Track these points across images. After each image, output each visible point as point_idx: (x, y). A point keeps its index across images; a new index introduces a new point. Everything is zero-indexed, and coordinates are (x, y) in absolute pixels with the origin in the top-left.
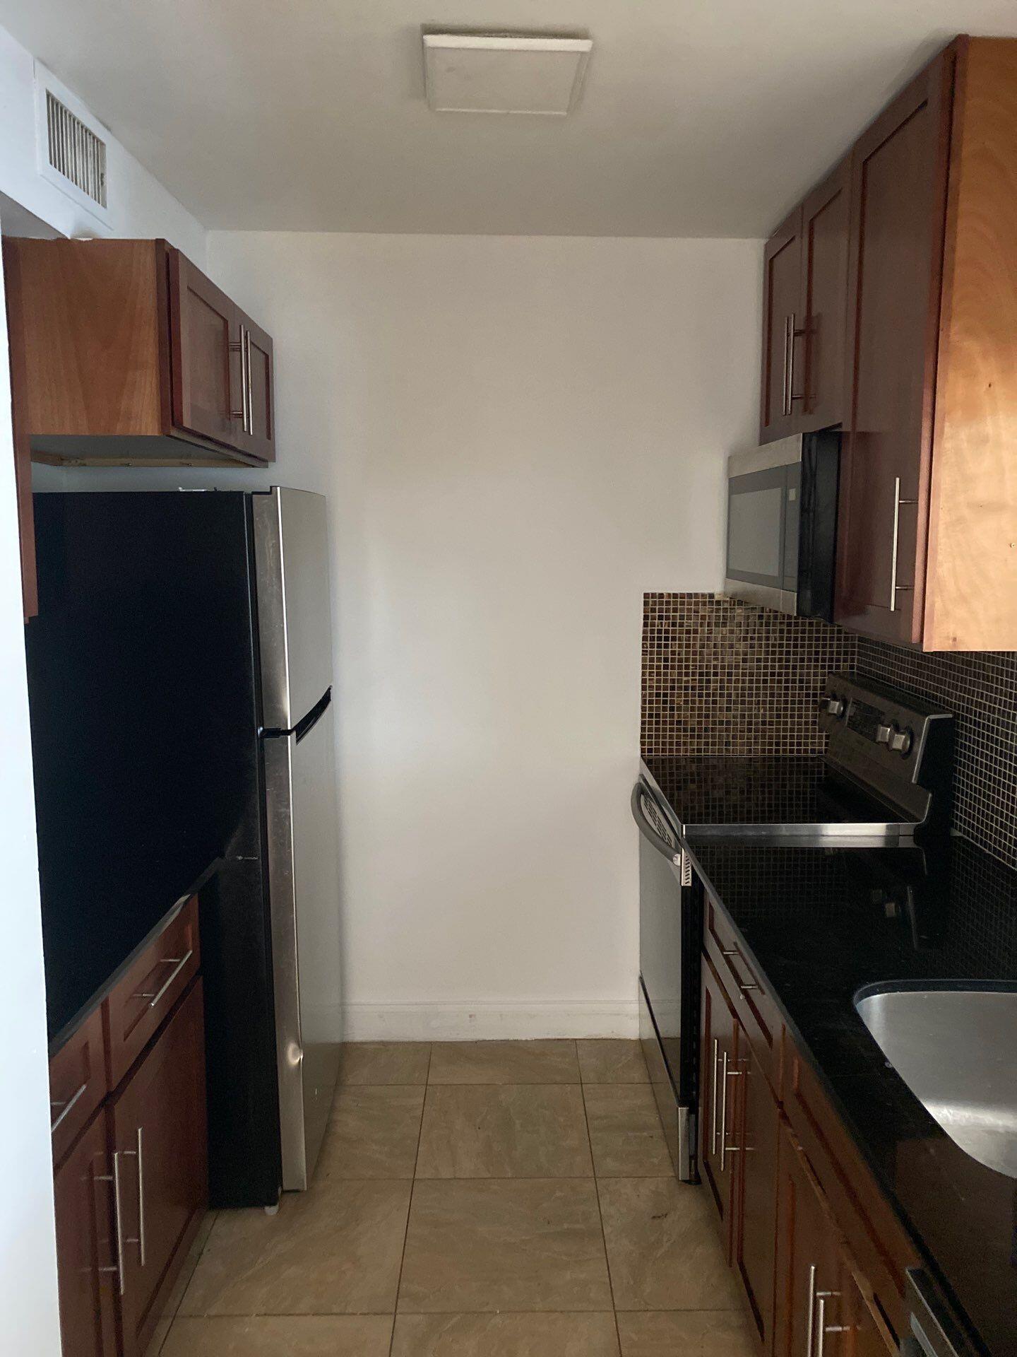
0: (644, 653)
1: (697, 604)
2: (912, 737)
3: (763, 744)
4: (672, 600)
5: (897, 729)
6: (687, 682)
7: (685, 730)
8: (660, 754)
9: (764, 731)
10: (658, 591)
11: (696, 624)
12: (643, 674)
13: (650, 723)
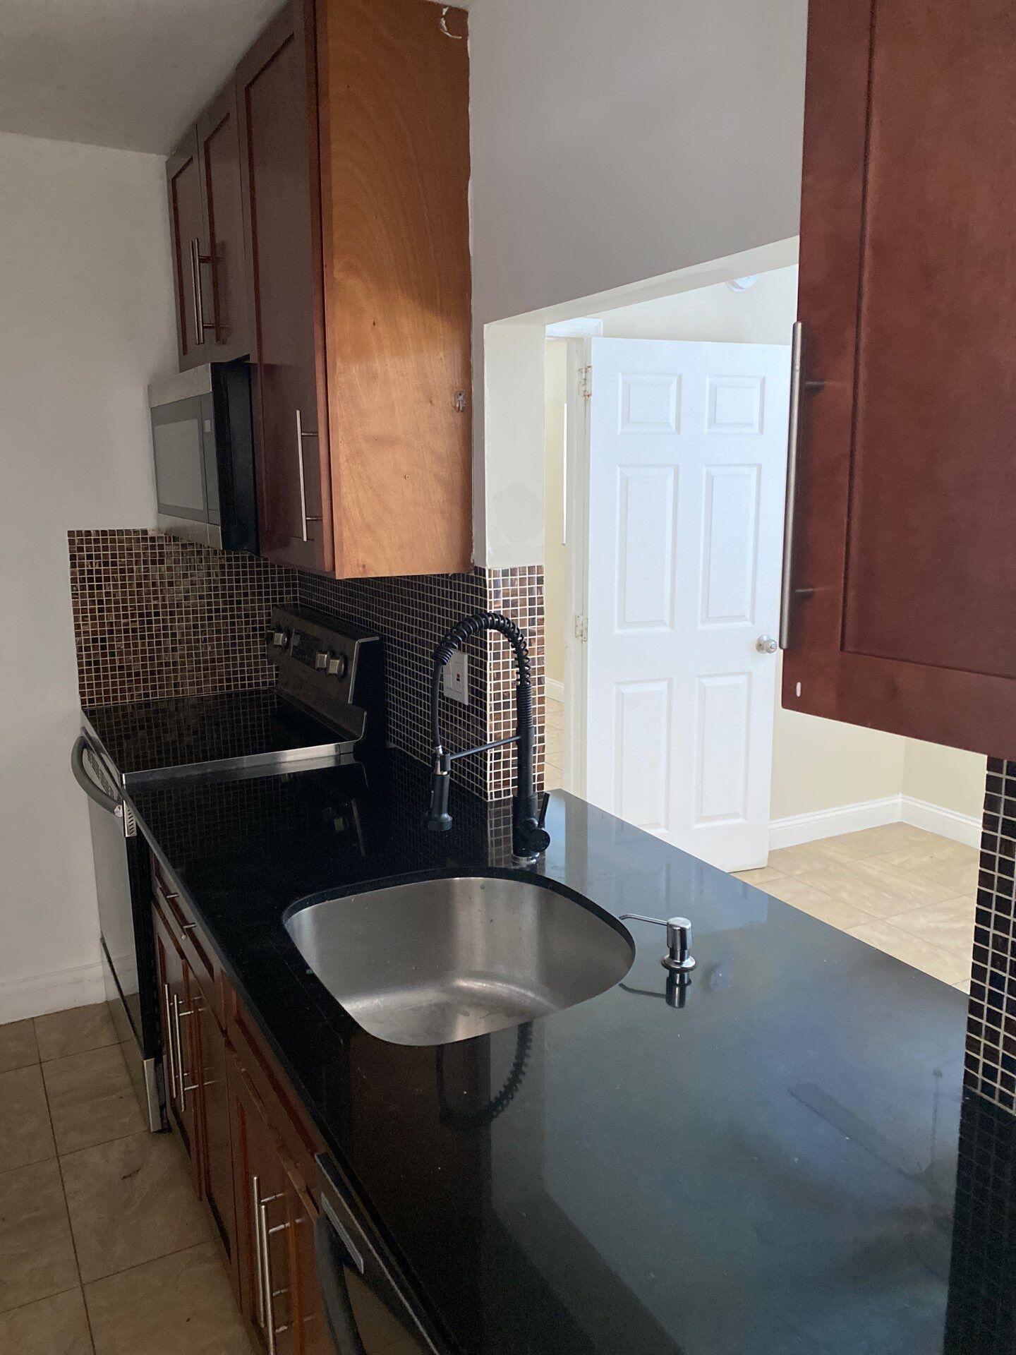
0: (75, 596)
1: (129, 540)
2: (346, 661)
3: (214, 681)
4: (100, 537)
5: (333, 655)
6: (126, 624)
7: (129, 675)
8: (104, 703)
9: (213, 668)
10: (84, 528)
11: (130, 563)
12: (76, 619)
13: (89, 671)
